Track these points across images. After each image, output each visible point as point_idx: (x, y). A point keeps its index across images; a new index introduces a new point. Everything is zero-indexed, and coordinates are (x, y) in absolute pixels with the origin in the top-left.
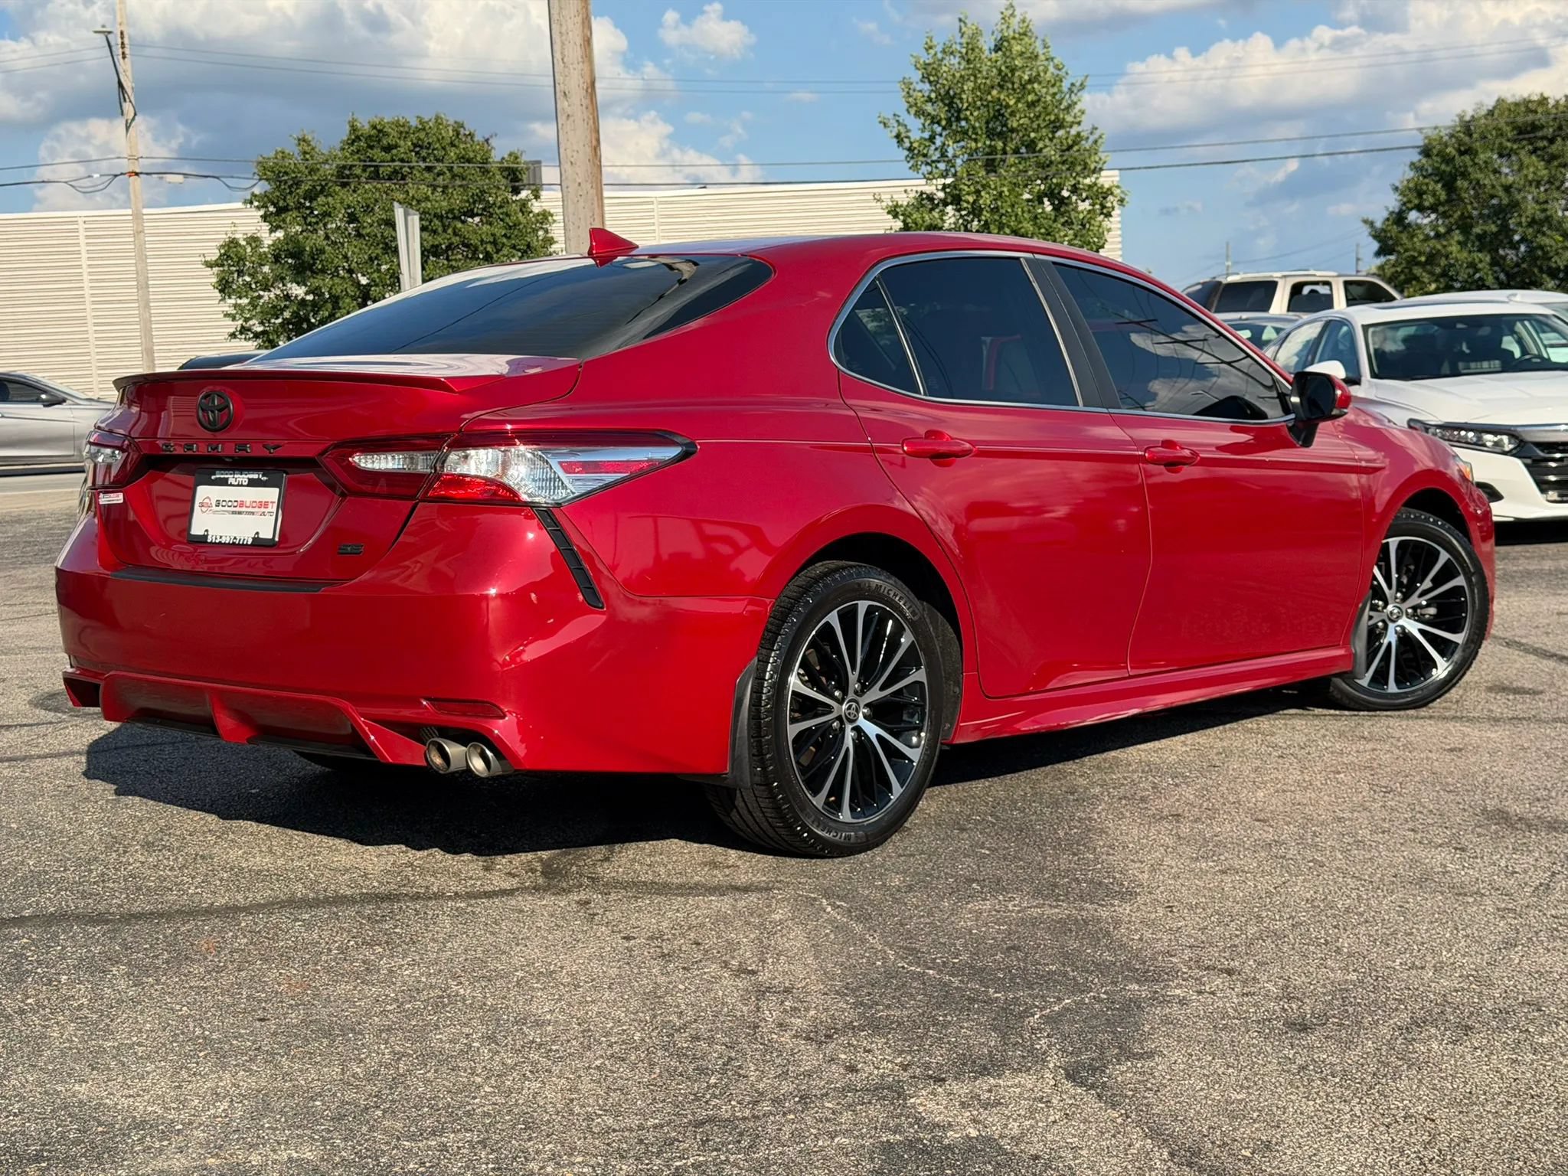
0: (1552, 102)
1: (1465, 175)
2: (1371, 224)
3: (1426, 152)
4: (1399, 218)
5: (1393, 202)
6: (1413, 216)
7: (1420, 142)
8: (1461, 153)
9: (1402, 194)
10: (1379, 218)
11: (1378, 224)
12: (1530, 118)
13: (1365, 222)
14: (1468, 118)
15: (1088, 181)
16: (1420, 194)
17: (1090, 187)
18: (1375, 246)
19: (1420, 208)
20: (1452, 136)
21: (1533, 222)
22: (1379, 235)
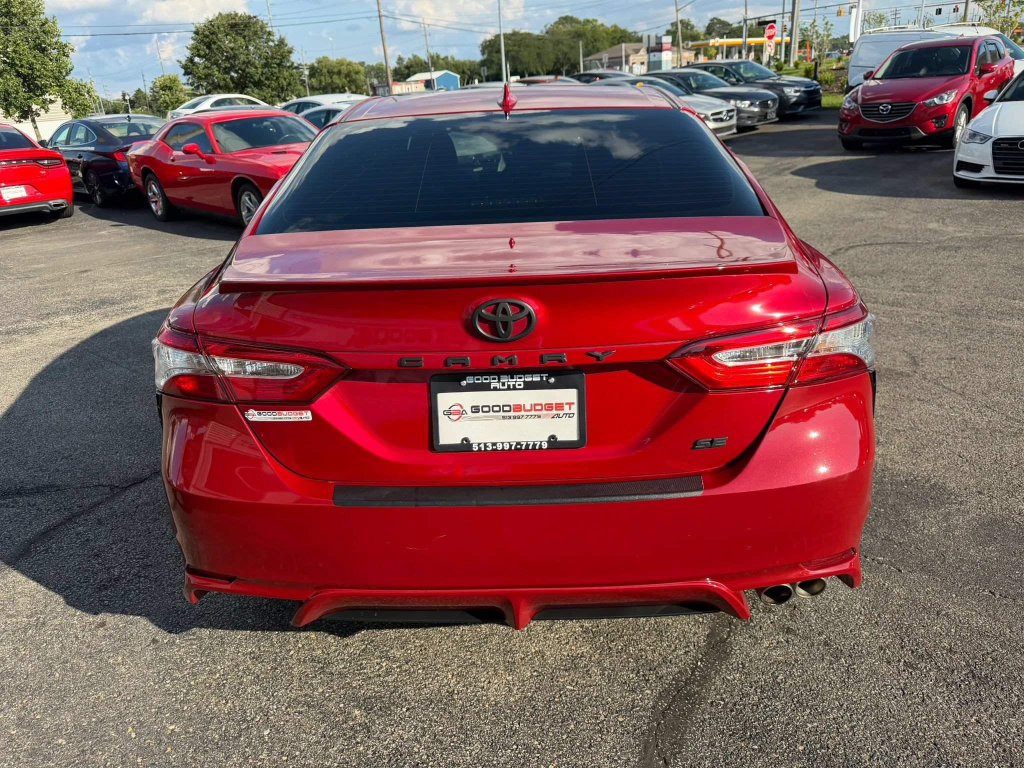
0: (239, 15)
1: (215, 43)
2: (180, 62)
3: (197, 33)
4: (191, 60)
5: (188, 53)
6: (197, 59)
7: (194, 29)
8: (212, 34)
9: (190, 49)
10: (184, 60)
11: (184, 62)
12: (234, 21)
13: (178, 61)
14: (210, 20)
15: (54, 40)
16: (198, 50)
17: (56, 43)
18: (183, 71)
19: (199, 56)
20: (205, 26)
21: (244, 62)
22: (185, 67)
